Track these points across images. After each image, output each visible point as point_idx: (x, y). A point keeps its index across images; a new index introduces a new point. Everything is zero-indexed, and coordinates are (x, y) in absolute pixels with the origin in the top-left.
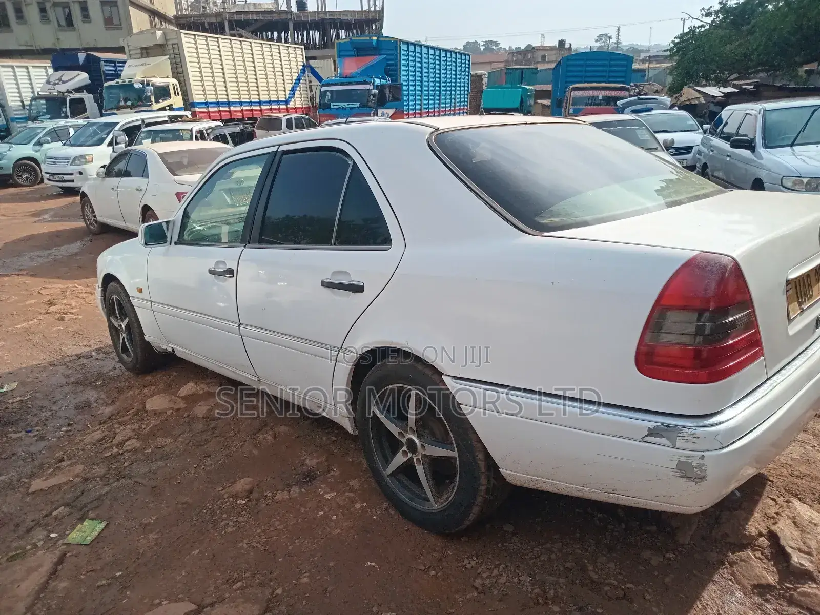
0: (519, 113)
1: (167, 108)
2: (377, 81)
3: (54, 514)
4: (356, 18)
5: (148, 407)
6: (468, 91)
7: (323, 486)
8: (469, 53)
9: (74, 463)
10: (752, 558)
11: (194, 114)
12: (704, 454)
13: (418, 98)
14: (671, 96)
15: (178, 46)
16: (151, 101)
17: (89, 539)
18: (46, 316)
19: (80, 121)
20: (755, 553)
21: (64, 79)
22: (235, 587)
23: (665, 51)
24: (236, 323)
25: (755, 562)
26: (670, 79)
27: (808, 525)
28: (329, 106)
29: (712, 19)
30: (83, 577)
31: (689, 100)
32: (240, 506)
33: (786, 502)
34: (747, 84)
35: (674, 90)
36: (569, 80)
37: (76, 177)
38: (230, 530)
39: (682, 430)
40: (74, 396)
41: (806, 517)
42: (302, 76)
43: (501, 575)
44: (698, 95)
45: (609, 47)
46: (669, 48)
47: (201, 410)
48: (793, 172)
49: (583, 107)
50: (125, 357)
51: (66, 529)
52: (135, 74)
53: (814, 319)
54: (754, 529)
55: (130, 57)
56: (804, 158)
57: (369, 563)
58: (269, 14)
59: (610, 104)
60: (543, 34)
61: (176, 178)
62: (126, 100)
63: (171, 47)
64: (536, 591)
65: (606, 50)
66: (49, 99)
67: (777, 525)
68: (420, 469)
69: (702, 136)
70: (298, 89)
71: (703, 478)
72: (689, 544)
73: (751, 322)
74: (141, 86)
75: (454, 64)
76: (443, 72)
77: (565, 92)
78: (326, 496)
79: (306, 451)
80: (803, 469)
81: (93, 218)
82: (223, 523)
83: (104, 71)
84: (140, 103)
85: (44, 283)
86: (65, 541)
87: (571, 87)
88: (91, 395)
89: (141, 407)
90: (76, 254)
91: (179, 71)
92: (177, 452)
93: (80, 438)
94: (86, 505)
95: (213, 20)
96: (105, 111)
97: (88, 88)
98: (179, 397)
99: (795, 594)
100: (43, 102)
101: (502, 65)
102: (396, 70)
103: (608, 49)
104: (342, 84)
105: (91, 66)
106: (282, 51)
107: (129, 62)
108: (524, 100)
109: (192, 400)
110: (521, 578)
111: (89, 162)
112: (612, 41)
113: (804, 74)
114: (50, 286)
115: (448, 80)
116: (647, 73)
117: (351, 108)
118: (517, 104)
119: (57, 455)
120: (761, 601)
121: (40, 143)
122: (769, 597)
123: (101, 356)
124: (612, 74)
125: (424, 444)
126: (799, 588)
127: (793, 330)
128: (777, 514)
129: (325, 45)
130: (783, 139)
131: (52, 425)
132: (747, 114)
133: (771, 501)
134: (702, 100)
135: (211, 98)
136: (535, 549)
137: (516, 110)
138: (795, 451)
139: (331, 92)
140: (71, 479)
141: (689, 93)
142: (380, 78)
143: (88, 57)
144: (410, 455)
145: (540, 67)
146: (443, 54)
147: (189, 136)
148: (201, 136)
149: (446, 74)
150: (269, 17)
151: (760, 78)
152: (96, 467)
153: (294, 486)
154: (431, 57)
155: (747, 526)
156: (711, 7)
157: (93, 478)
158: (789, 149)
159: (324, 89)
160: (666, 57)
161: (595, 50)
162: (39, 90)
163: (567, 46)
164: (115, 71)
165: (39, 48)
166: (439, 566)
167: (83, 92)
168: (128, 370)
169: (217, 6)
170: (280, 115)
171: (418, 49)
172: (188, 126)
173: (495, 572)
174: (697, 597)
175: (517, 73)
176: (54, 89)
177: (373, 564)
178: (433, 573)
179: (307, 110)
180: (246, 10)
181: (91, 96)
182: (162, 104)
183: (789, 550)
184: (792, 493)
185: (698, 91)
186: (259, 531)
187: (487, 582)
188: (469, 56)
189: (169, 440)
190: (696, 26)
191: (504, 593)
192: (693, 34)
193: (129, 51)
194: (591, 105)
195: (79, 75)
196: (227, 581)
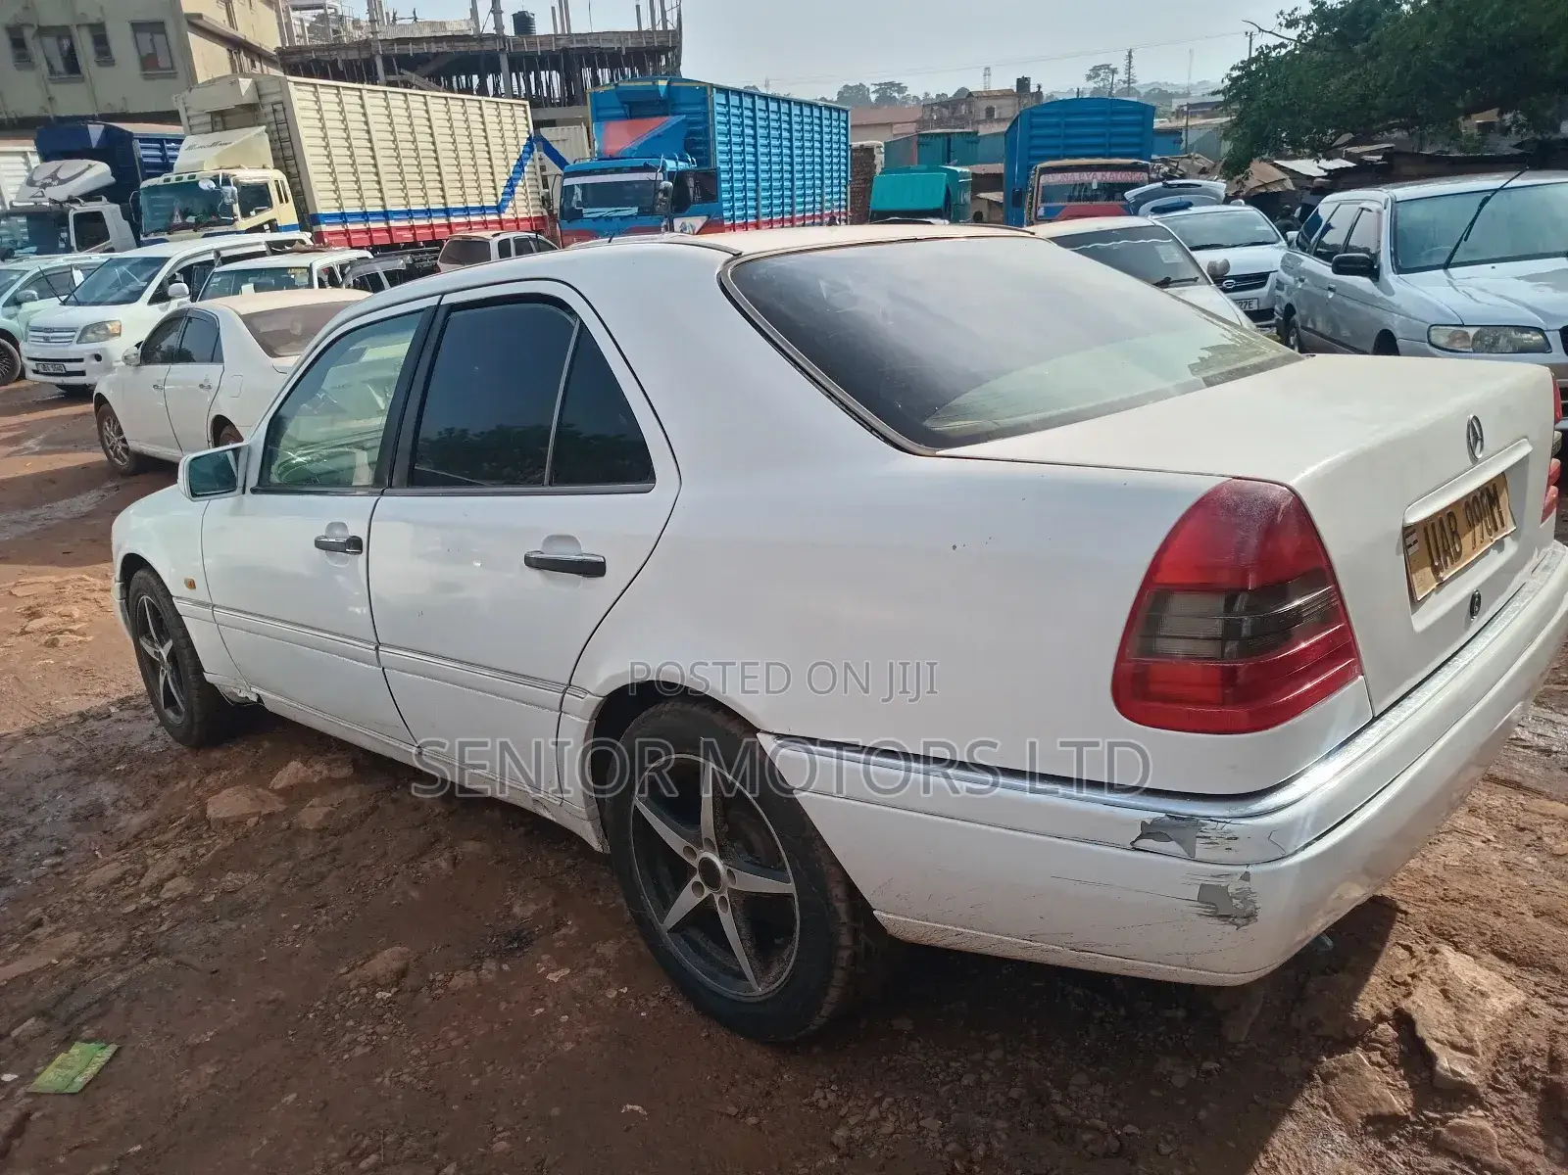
0: (942, 218)
1: (266, 227)
2: (671, 165)
3: (15, 1033)
4: (630, 45)
5: (210, 811)
6: (846, 179)
7: (545, 957)
8: (847, 107)
9: (63, 929)
10: (1363, 1064)
11: (318, 237)
12: (1250, 869)
13: (750, 194)
14: (1228, 178)
15: (284, 106)
16: (233, 215)
17: (80, 1080)
18: (21, 639)
19: (96, 257)
20: (1371, 1054)
21: (62, 175)
22: (363, 1165)
23: (1214, 93)
24: (369, 642)
25: (1369, 1072)
26: (1227, 147)
27: (1468, 995)
28: (579, 215)
29: (1299, 31)
30: (62, 1160)
31: (1264, 185)
32: (381, 1004)
33: (1430, 952)
34: (1371, 153)
35: (1234, 168)
36: (1034, 152)
37: (90, 365)
38: (359, 1051)
39: (1203, 825)
40: (70, 796)
41: (1464, 980)
42: (528, 159)
43: (885, 1119)
44: (1280, 175)
45: (1112, 88)
46: (1221, 87)
47: (312, 815)
48: (1447, 316)
49: (1064, 204)
50: (170, 714)
51: (35, 1065)
52: (201, 163)
53: (1467, 597)
54: (1367, 1008)
55: (191, 130)
56: (1470, 290)
57: (629, 1107)
58: (459, 41)
59: (1111, 197)
60: (987, 69)
61: (276, 361)
62: (185, 214)
63: (268, 109)
64: (950, 1148)
65: (1106, 96)
66: (35, 216)
67: (1412, 998)
68: (726, 919)
69: (1283, 252)
70: (520, 183)
71: (1250, 917)
72: (1246, 1042)
73: (1334, 610)
74: (213, 186)
75: (816, 128)
76: (796, 144)
77: (1028, 177)
78: (551, 977)
79: (515, 889)
80: (1465, 885)
81: (120, 445)
82: (347, 1038)
83: (140, 160)
84: (213, 218)
85: (24, 573)
86: (30, 1089)
87: (1039, 166)
88: (104, 791)
89: (197, 813)
90: (87, 516)
91: (286, 155)
92: (263, 901)
93: (78, 878)
94: (78, 1012)
95: (353, 55)
96: (146, 236)
97: (110, 193)
98: (273, 791)
99: (1443, 1130)
100: (23, 220)
101: (912, 129)
102: (707, 143)
103: (1110, 93)
104: (603, 171)
105: (115, 149)
106: (486, 112)
107: (189, 140)
108: (951, 193)
109: (296, 795)
110: (922, 1123)
111: (115, 335)
112: (1117, 78)
113: (1476, 131)
114: (32, 580)
115: (807, 160)
116: (1183, 136)
117: (622, 218)
118: (938, 202)
119: (31, 914)
120: (1380, 1147)
121: (16, 302)
122: (1395, 1138)
123: (126, 715)
124: (1115, 140)
125: (732, 869)
126: (1451, 1118)
127: (1422, 620)
128: (1413, 976)
129: (571, 99)
130: (1430, 255)
131: (24, 854)
132: (1363, 209)
133: (1402, 951)
134: (1289, 185)
135: (352, 206)
136: (953, 1064)
137: (937, 213)
138: (1452, 851)
139: (583, 187)
140: (55, 961)
141: (1262, 173)
142: (675, 159)
143: (108, 132)
144: (707, 892)
145: (983, 130)
146: (796, 110)
147: (306, 280)
148: (331, 278)
149: (802, 147)
150: (461, 47)
151: (1394, 141)
152: (106, 935)
153: (488, 960)
154: (773, 116)
155: (1357, 1004)
156: (1296, 9)
157: (97, 958)
158: (1441, 272)
159: (568, 182)
160: (1217, 105)
161: (1087, 96)
162: (13, 197)
163: (1033, 89)
164: (162, 158)
165: (13, 117)
166: (765, 1107)
167: (101, 200)
168: (177, 740)
169: (361, 28)
170: (486, 234)
171: (747, 102)
172: (302, 260)
173: (874, 1113)
174: (1260, 1144)
175: (940, 143)
176: (43, 196)
177: (637, 1108)
178: (752, 1120)
179: (538, 224)
180: (417, 35)
181: (118, 206)
182: (256, 219)
183: (1433, 1046)
184: (1441, 935)
185: (1281, 168)
186: (415, 1052)
187: (858, 1134)
188: (847, 112)
189: (249, 877)
190: (1271, 45)
191: (890, 1155)
192: (1266, 62)
193: (188, 118)
194: (1078, 199)
195: (90, 166)
196: (349, 1153)
